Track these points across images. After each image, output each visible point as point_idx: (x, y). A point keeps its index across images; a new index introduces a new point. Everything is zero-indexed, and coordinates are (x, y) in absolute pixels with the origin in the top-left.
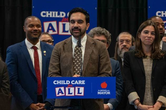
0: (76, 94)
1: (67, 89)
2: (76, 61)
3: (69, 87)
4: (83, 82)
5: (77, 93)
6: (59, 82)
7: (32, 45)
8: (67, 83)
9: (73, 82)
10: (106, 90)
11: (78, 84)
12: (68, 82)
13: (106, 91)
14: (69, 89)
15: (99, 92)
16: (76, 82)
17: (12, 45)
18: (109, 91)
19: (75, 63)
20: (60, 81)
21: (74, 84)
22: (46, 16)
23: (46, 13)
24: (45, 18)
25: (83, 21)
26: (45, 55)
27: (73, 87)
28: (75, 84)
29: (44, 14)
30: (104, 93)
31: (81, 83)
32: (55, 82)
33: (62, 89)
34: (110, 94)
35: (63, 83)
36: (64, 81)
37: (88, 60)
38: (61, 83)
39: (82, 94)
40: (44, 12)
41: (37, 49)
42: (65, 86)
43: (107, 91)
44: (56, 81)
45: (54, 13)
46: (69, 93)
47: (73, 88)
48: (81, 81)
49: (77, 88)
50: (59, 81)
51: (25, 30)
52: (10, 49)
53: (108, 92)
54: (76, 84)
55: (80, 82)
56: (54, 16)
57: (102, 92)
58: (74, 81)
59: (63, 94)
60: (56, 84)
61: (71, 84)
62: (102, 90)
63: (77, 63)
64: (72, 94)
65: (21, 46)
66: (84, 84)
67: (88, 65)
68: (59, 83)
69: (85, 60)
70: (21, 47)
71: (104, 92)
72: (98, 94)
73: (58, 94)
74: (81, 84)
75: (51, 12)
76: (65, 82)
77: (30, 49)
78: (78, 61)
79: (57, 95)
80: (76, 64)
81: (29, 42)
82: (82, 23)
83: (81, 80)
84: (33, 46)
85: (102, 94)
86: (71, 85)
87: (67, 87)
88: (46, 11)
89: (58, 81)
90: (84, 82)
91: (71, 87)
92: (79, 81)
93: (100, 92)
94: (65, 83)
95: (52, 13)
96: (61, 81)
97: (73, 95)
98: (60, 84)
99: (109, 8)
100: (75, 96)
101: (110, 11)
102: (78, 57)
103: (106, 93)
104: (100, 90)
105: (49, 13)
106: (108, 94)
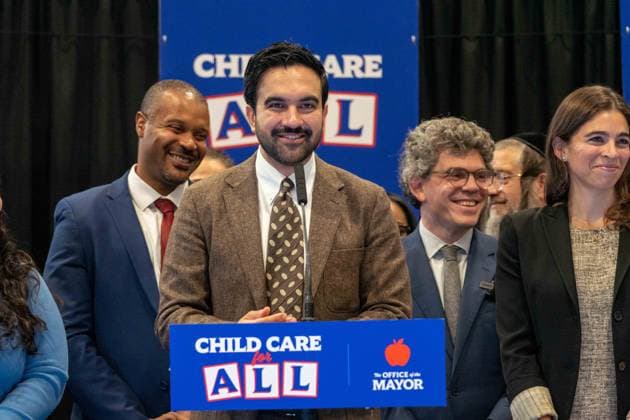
0: (288, 391)
1: (249, 370)
2: (278, 259)
3: (258, 363)
4: (314, 343)
5: (291, 387)
6: (217, 345)
7: (154, 196)
8: (250, 349)
9: (274, 344)
10: (406, 373)
12: (253, 344)
13: (406, 376)
14: (258, 373)
15: (379, 379)
18: (418, 375)
20: (222, 340)
21: (277, 349)
22: (215, 72)
23: (215, 60)
25: (317, 101)
28: (283, 349)
29: (207, 66)
30: (399, 385)
31: (304, 345)
32: (204, 346)
34: (421, 388)
35: (234, 348)
36: (238, 340)
37: (324, 253)
38: (226, 348)
39: (312, 392)
40: (209, 58)
42: (242, 360)
43: (411, 375)
44: (205, 340)
46: (259, 388)
48: (305, 339)
49: (288, 367)
50: (218, 341)
52: (64, 210)
53: (416, 380)
54: (287, 350)
55: (302, 341)
57: (391, 382)
58: (277, 339)
59: (235, 390)
60: (206, 351)
62: (389, 375)
64: (268, 390)
65: (111, 199)
66: (319, 348)
68: (218, 349)
69: (314, 254)
70: (108, 202)
71: (396, 381)
72: (375, 389)
73: (215, 392)
74: (306, 349)
75: (235, 58)
76: (243, 344)
79: (211, 398)
80: (280, 271)
81: (142, 182)
82: (313, 106)
83: (307, 336)
84: (158, 199)
85: (390, 389)
86: (265, 356)
87: (250, 363)
88: (213, 52)
89: (213, 340)
90: (317, 343)
91: (265, 362)
92: (298, 339)
93: (383, 382)
94: (242, 346)
95: (240, 62)
96: (226, 341)
97: (274, 394)
98: (222, 350)
99: (468, 38)
100: (282, 398)
101: (470, 47)
102: (287, 244)
103: (405, 386)
104: (381, 373)
105: (227, 60)
106: (416, 388)
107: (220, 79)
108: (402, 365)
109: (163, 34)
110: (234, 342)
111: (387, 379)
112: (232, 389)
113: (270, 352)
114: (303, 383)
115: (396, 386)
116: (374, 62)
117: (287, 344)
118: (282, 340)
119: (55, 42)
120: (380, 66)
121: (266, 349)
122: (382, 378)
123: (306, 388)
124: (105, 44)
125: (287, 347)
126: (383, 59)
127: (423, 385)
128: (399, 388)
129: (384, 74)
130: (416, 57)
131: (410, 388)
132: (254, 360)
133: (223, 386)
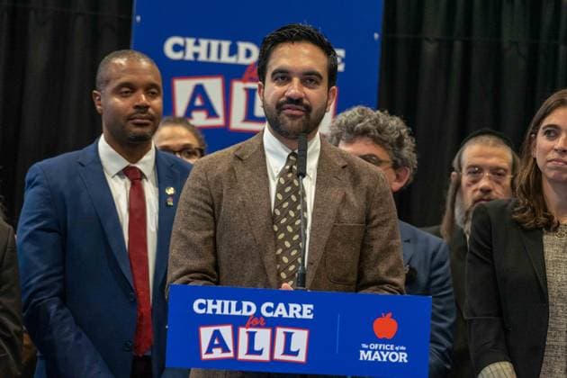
0: (279, 355)
1: (243, 332)
2: (282, 228)
3: (251, 326)
4: (306, 311)
5: (282, 352)
6: (214, 307)
7: (123, 163)
8: (245, 313)
9: (269, 310)
10: (392, 346)
11: (285, 315)
12: (248, 308)
13: (392, 349)
15: (366, 350)
17: (50, 159)
18: (403, 348)
19: (281, 236)
20: (219, 302)
21: (270, 315)
22: (184, 54)
23: (185, 43)
24: (182, 62)
25: (321, 77)
26: (171, 204)
27: (265, 327)
28: (276, 315)
29: (177, 48)
30: (385, 356)
31: (297, 312)
32: (201, 306)
33: (226, 332)
34: (406, 361)
35: (230, 311)
36: (234, 303)
37: (327, 225)
39: (302, 358)
40: (179, 40)
41: (141, 179)
42: (237, 322)
43: (397, 348)
44: (203, 301)
45: (215, 44)
46: (251, 350)
47: (267, 332)
48: (298, 307)
50: (215, 303)
51: (98, 107)
52: (37, 175)
53: (401, 354)
54: (280, 316)
55: (295, 309)
56: (214, 58)
57: (377, 353)
58: (271, 305)
59: (229, 351)
60: (203, 311)
61: (258, 313)
62: (376, 346)
63: (289, 237)
64: (260, 353)
65: (83, 165)
66: (311, 317)
67: (329, 247)
68: (214, 310)
70: (80, 167)
71: (382, 353)
72: (361, 359)
73: (209, 351)
74: (299, 316)
75: (204, 43)
76: (239, 307)
77: (117, 177)
78: (290, 229)
79: (205, 357)
80: (284, 239)
81: (112, 150)
82: (317, 83)
83: (300, 304)
84: (127, 167)
85: (376, 360)
86: (259, 321)
87: (243, 326)
88: (184, 35)
89: (210, 302)
90: (309, 311)
91: (259, 326)
92: (292, 306)
93: (369, 353)
94: (237, 310)
95: (209, 47)
97: (265, 357)
98: (219, 312)
99: (427, 39)
100: (273, 361)
101: (429, 48)
102: (292, 214)
103: (390, 358)
104: (369, 344)
105: (197, 44)
106: (401, 361)
107: (190, 62)
109: (137, 14)
110: (230, 305)
111: (374, 351)
112: (226, 350)
113: (264, 317)
114: (293, 349)
115: (382, 358)
116: (338, 56)
117: (281, 310)
118: (276, 306)
119: (32, 14)
120: (344, 60)
121: (261, 315)
122: (369, 349)
123: (296, 354)
124: (80, 20)
125: (280, 313)
126: (346, 54)
127: (407, 359)
128: (385, 360)
129: (345, 67)
130: (378, 51)
131: (394, 361)
132: (248, 323)
133: (217, 346)
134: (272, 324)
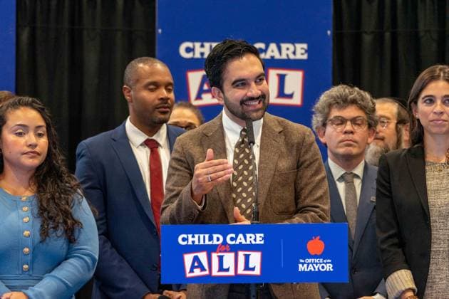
0: (241, 271)
1: (215, 256)
3: (220, 252)
4: (258, 239)
5: (243, 268)
6: (193, 239)
7: (144, 137)
8: (215, 242)
9: (232, 239)
10: (321, 260)
11: (244, 242)
12: (217, 239)
13: (321, 261)
14: (221, 258)
15: (303, 264)
16: (241, 238)
18: (329, 261)
20: (196, 236)
21: (233, 243)
22: (194, 54)
23: (194, 46)
27: (230, 251)
28: (237, 243)
29: (188, 50)
30: (316, 267)
31: (252, 240)
32: (184, 239)
34: (332, 270)
35: (204, 242)
36: (207, 236)
38: (199, 241)
39: (257, 272)
40: (190, 45)
41: (157, 147)
42: (210, 250)
43: (325, 261)
44: (185, 236)
46: (221, 269)
47: (232, 255)
48: (253, 236)
49: (241, 254)
50: (193, 237)
51: (127, 97)
52: (83, 150)
53: (328, 265)
54: (240, 243)
55: (251, 237)
57: (311, 265)
58: (234, 236)
59: (205, 270)
60: (185, 243)
61: (225, 242)
62: (310, 261)
64: (227, 270)
65: (115, 141)
66: (262, 242)
67: (272, 190)
68: (193, 242)
70: (113, 142)
71: (315, 265)
72: (300, 270)
73: (191, 271)
74: (253, 242)
76: (211, 239)
77: (140, 147)
79: (189, 275)
83: (254, 234)
84: (147, 139)
85: (311, 270)
86: (225, 247)
87: (215, 251)
88: (193, 41)
89: (190, 236)
90: (261, 239)
91: (225, 251)
92: (248, 235)
93: (305, 265)
94: (210, 240)
96: (199, 237)
97: (231, 273)
98: (197, 243)
99: (366, 32)
100: (237, 276)
101: (367, 39)
103: (320, 268)
104: (305, 259)
105: (202, 46)
106: (328, 270)
107: (197, 59)
108: (319, 253)
109: (159, 28)
110: (204, 237)
111: (308, 264)
112: (203, 269)
113: (229, 245)
114: (251, 266)
115: (314, 269)
116: (302, 49)
117: (240, 239)
118: (237, 236)
119: (85, 33)
120: (306, 51)
121: (227, 243)
122: (305, 263)
123: (253, 269)
124: (119, 34)
125: (241, 241)
126: (308, 47)
127: (333, 268)
128: (317, 270)
129: (308, 56)
130: (331, 44)
131: (325, 270)
132: (218, 249)
133: (196, 267)
134: (235, 249)
